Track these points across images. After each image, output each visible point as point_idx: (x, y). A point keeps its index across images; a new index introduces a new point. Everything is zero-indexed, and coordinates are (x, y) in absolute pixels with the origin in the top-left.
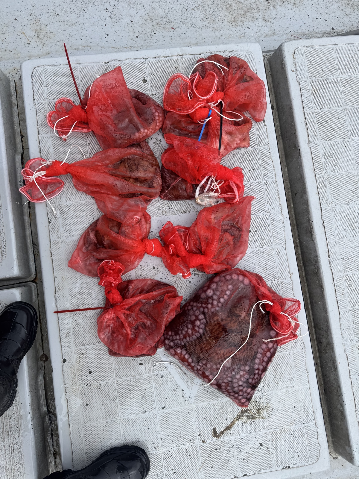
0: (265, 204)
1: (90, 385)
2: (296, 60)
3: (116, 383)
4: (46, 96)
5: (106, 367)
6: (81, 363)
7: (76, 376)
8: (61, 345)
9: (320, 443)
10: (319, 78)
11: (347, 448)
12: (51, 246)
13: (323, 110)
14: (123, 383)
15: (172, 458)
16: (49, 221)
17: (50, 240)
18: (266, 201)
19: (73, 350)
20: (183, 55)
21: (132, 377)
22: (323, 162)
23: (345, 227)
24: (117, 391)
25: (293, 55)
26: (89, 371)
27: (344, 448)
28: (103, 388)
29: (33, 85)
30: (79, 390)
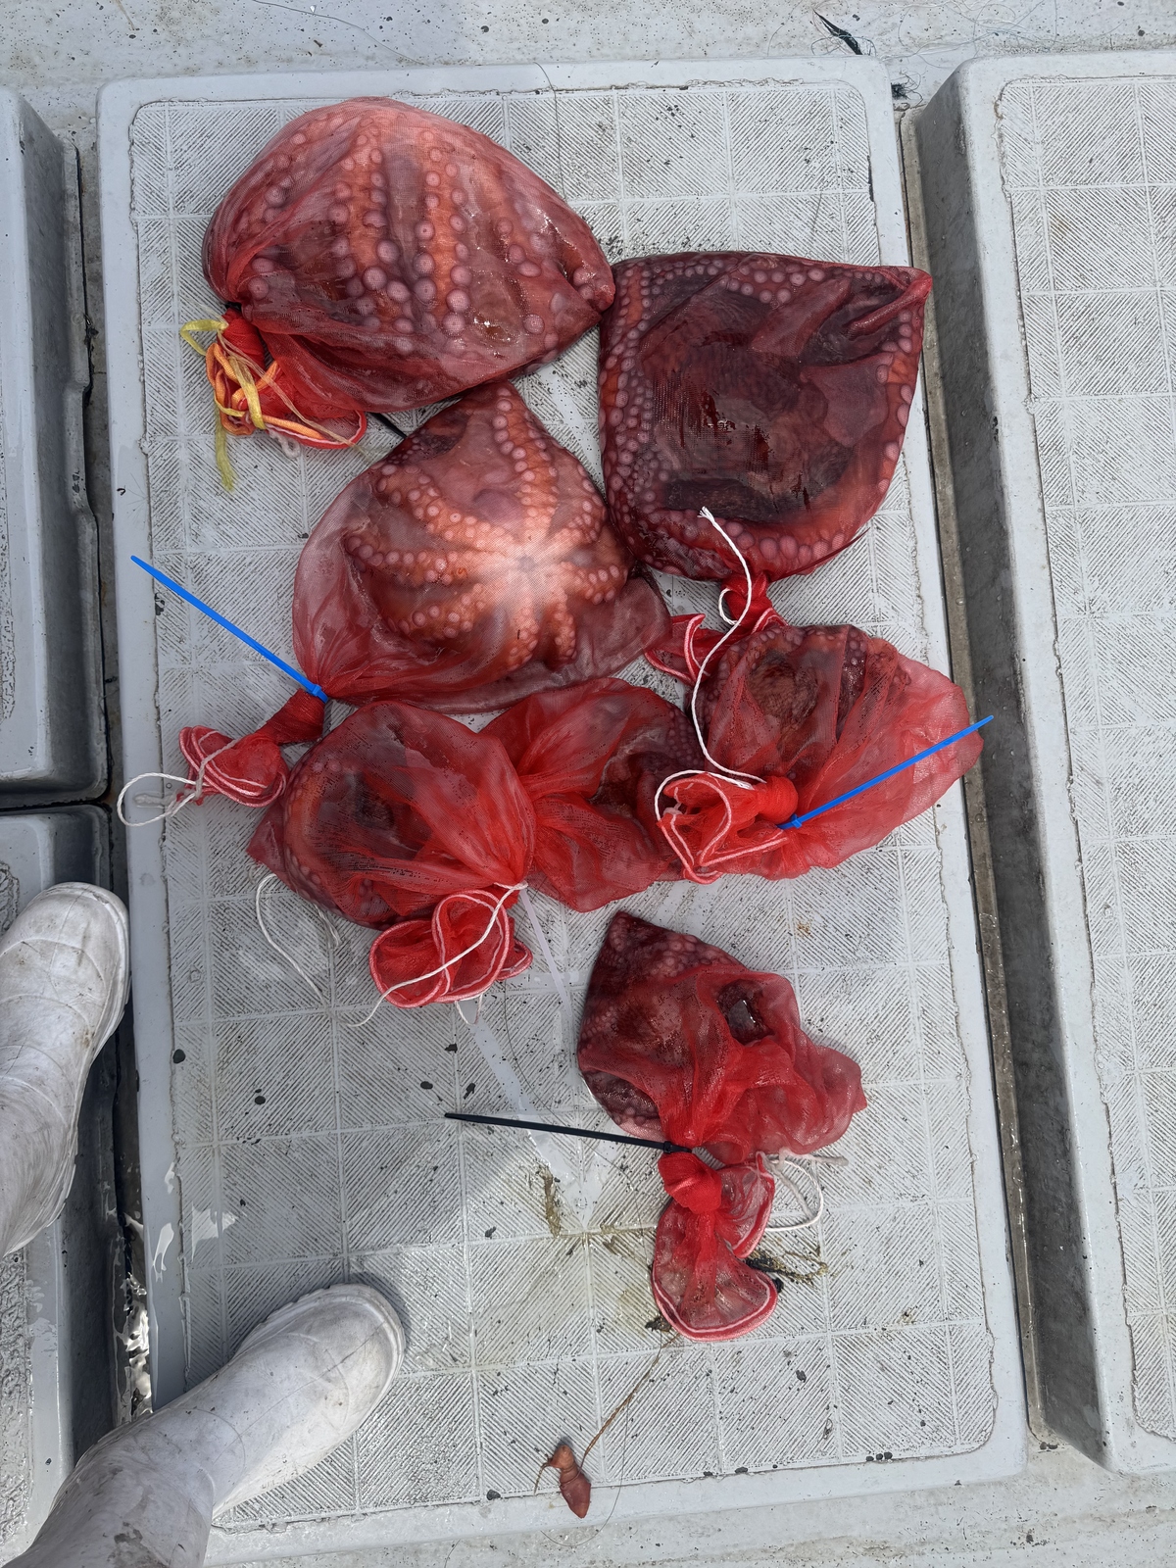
0: (870, 594)
1: (258, 1141)
2: (1003, 122)
3: (339, 1142)
4: (171, 201)
5: (312, 1086)
6: (234, 1067)
7: (214, 1110)
8: (172, 1005)
9: (996, 1388)
10: (1078, 187)
11: (1087, 1411)
12: (158, 687)
13: (1083, 292)
14: (364, 1144)
15: (508, 1395)
16: (156, 606)
17: (157, 665)
18: (875, 584)
19: (210, 1026)
20: (626, 88)
21: (394, 1125)
22: (1073, 466)
23: (1133, 687)
24: (341, 1166)
25: (996, 105)
26: (256, 1095)
27: (1079, 1413)
28: (296, 1155)
29: (132, 162)
30: (219, 1152)
